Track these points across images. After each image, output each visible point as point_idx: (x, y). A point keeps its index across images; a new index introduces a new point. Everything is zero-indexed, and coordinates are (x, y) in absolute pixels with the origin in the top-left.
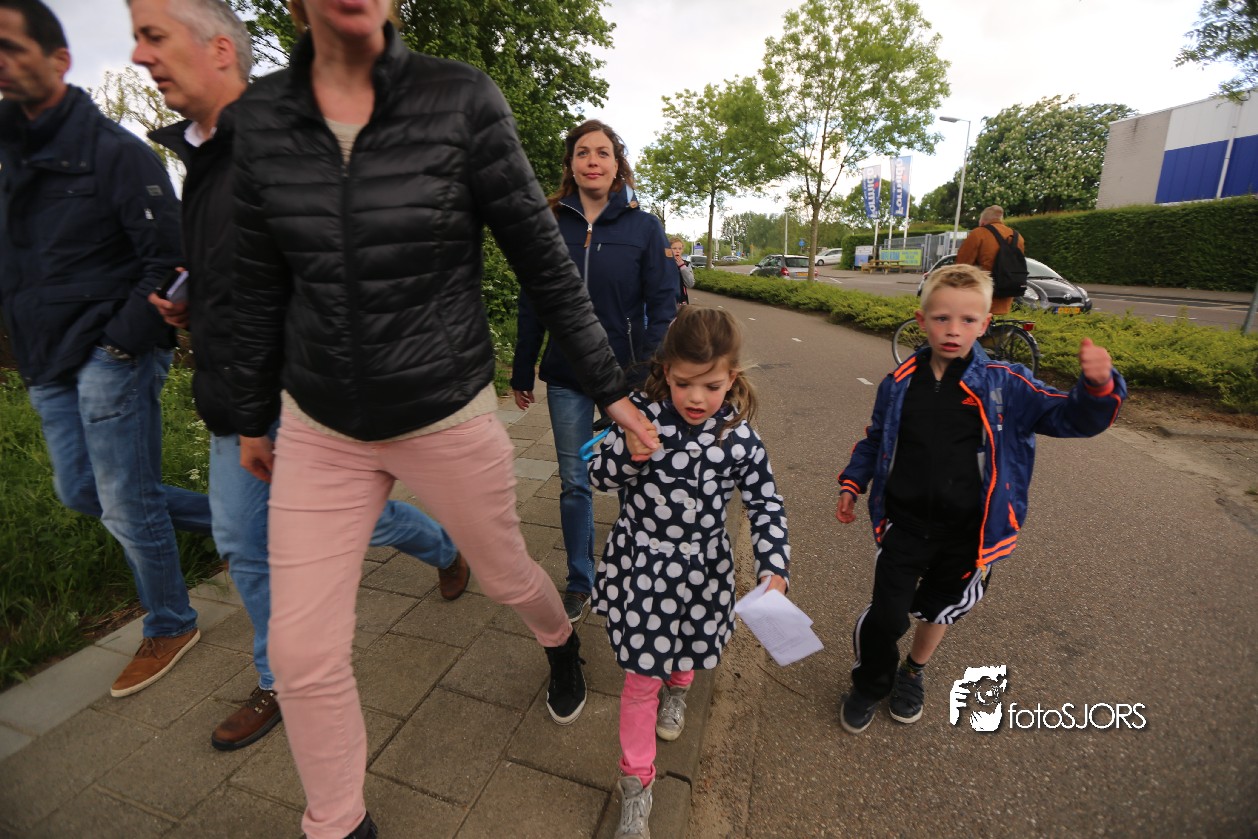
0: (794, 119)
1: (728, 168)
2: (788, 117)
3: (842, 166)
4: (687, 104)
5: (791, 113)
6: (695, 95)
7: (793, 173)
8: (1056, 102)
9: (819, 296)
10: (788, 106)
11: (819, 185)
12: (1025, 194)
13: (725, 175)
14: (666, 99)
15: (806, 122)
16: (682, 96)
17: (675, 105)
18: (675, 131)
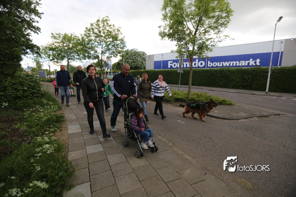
1: (71, 55)
4: (59, 37)
6: (62, 34)
8: (135, 50)
12: (132, 66)
13: (71, 56)
14: (52, 34)
16: (58, 34)
17: (55, 36)
18: (55, 43)
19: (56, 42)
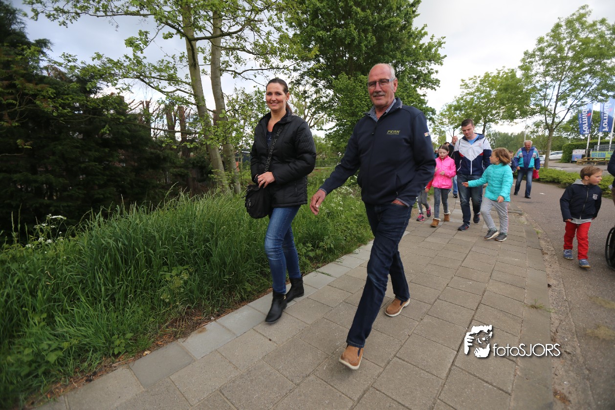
0: (539, 88)
1: (494, 112)
2: (535, 86)
3: (569, 109)
4: (474, 83)
5: (537, 85)
6: (479, 77)
7: (538, 114)
9: (552, 175)
10: (535, 81)
11: (553, 119)
13: (492, 115)
14: (463, 80)
15: (547, 89)
16: (471, 79)
17: (468, 83)
18: (466, 95)
19: (468, 94)
